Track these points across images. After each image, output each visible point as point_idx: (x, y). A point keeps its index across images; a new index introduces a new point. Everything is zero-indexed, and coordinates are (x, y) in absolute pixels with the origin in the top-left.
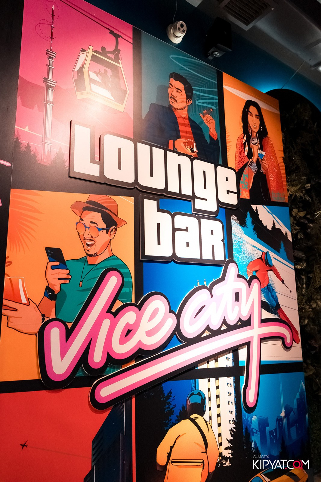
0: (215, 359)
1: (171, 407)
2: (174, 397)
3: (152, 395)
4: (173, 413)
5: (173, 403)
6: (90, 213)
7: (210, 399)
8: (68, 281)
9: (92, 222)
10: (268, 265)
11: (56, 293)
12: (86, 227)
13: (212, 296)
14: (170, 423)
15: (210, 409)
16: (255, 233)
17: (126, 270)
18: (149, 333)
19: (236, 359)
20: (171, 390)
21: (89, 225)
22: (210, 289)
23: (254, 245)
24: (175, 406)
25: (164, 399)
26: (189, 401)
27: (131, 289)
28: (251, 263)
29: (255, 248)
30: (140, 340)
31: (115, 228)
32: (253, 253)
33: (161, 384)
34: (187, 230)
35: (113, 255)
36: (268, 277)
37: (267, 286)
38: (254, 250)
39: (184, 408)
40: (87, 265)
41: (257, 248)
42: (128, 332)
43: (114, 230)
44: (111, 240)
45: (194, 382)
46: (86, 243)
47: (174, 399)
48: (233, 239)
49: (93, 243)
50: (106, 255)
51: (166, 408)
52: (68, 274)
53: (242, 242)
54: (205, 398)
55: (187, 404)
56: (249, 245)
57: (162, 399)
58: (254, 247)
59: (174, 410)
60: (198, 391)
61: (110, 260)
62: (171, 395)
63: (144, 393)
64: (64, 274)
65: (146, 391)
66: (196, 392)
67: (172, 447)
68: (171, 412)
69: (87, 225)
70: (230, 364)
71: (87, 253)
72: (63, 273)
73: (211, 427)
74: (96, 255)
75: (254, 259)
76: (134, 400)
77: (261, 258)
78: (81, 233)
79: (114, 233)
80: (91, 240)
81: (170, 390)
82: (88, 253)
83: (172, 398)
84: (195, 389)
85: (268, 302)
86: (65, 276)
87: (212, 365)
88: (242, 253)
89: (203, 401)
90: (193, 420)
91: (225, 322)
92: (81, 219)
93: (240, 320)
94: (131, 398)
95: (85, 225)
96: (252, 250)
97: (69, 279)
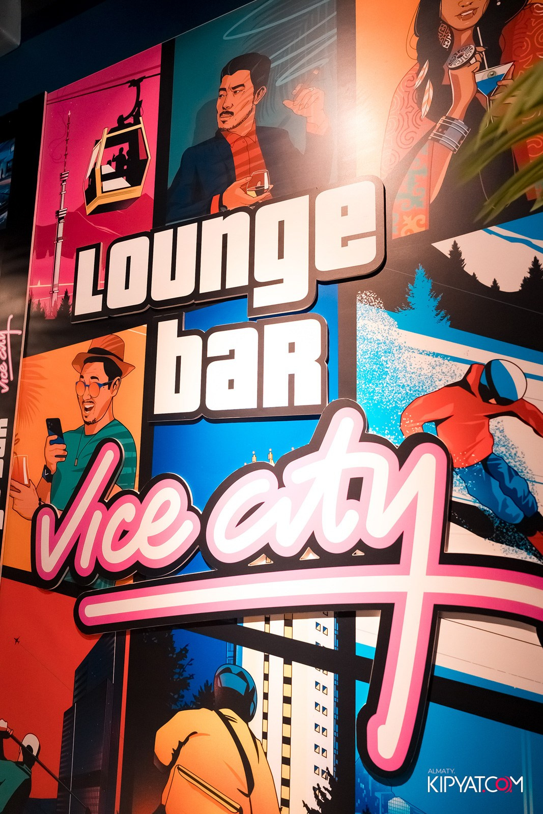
0: (285, 620)
1: (186, 675)
2: (192, 660)
3: (155, 641)
4: (188, 688)
5: (189, 671)
6: (91, 365)
7: (266, 696)
8: (64, 459)
9: (93, 378)
10: (493, 401)
11: (52, 473)
12: (86, 386)
13: (281, 485)
14: (182, 701)
15: (265, 716)
16: (444, 317)
17: (129, 441)
18: (154, 541)
19: (346, 634)
20: (187, 645)
21: (90, 382)
22: (278, 470)
23: (436, 351)
24: (192, 677)
25: (175, 656)
26: (220, 679)
27: (135, 468)
28: (420, 402)
29: (439, 359)
30: (139, 548)
31: (119, 379)
32: (430, 375)
33: (170, 628)
34: (231, 355)
35: (115, 419)
36: (492, 436)
37: (484, 462)
38: (434, 364)
39: (208, 687)
40: (84, 437)
41: (447, 356)
42: (124, 534)
43: (117, 383)
44: (113, 397)
45: (232, 649)
46: (85, 406)
47: (191, 664)
48: (358, 349)
49: (92, 406)
50: (106, 421)
51: (176, 673)
52: (65, 450)
53: (388, 352)
54: (254, 690)
55: (215, 683)
56: (416, 354)
57: (171, 655)
58: (436, 355)
59: (189, 683)
60: (241, 670)
61: (111, 426)
62: (187, 654)
63: (144, 634)
64: (61, 449)
65: (145, 630)
66: (235, 670)
67: (181, 744)
68: (184, 684)
69: (87, 383)
70: (328, 641)
71: (84, 421)
72: (59, 449)
73: (266, 754)
74: (94, 422)
75: (431, 390)
76: (128, 638)
77: (463, 384)
78: (80, 394)
79: (118, 386)
80: (90, 402)
81: (185, 645)
82: (87, 420)
83: (187, 660)
84: (234, 664)
85: (482, 507)
86: (61, 453)
87: (277, 628)
88: (387, 379)
89: (251, 693)
90: (226, 720)
91: (312, 543)
92: (82, 377)
93: (361, 545)
94: (124, 634)
95: (84, 383)
96: (425, 366)
97: (65, 456)
